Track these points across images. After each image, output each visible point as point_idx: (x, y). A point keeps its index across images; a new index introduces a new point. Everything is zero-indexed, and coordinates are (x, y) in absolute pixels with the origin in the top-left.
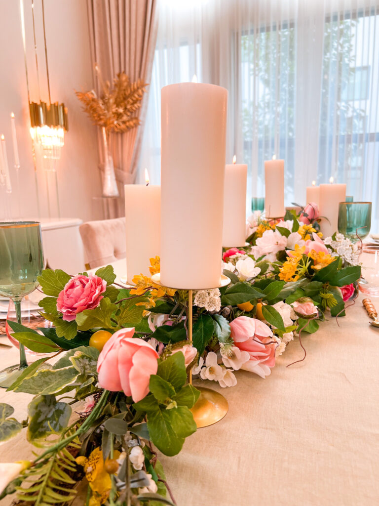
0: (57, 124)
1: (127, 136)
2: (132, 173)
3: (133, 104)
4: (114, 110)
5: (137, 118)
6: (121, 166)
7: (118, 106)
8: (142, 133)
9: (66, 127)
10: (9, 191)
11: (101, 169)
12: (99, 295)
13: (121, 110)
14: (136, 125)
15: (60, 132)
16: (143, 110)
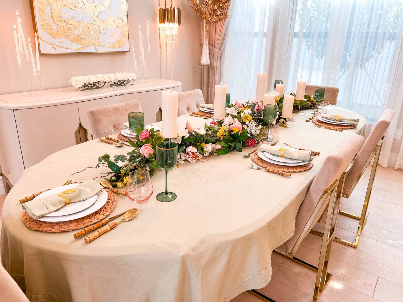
0: (174, 21)
1: (219, 24)
2: (220, 49)
3: (224, 3)
4: (211, 8)
5: (226, 14)
6: (214, 45)
7: (214, 5)
8: (229, 23)
9: (180, 23)
10: (144, 66)
11: (201, 45)
12: (149, 136)
13: (216, 8)
14: (225, 18)
15: (176, 25)
16: (230, 7)
